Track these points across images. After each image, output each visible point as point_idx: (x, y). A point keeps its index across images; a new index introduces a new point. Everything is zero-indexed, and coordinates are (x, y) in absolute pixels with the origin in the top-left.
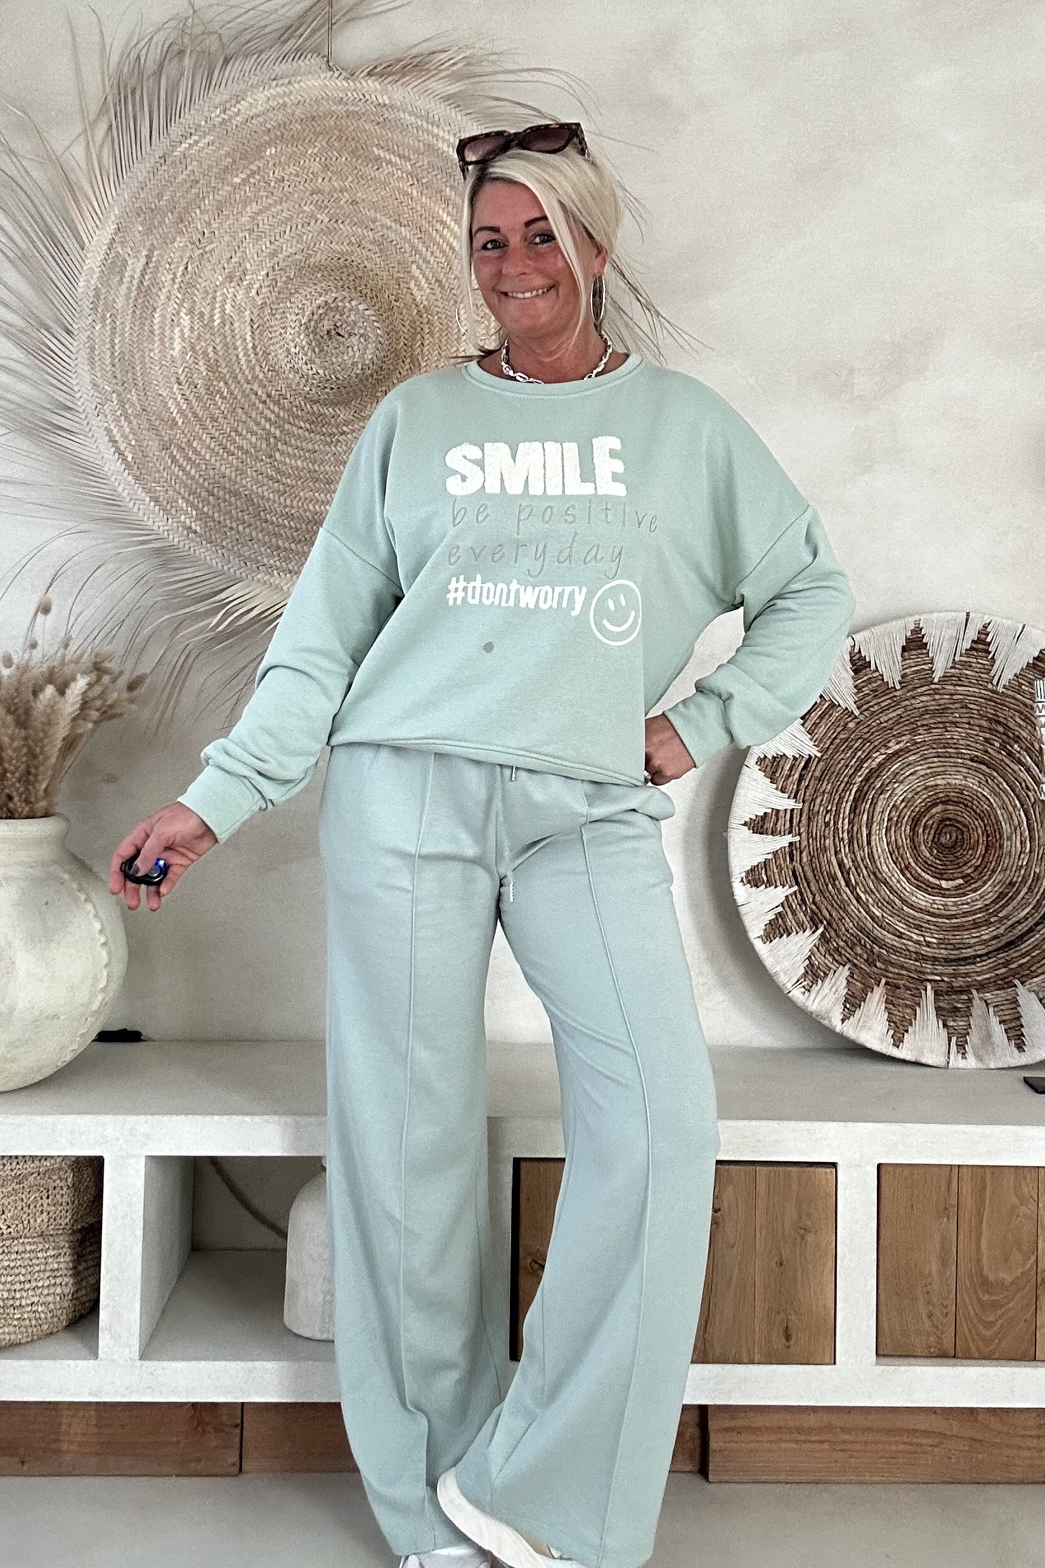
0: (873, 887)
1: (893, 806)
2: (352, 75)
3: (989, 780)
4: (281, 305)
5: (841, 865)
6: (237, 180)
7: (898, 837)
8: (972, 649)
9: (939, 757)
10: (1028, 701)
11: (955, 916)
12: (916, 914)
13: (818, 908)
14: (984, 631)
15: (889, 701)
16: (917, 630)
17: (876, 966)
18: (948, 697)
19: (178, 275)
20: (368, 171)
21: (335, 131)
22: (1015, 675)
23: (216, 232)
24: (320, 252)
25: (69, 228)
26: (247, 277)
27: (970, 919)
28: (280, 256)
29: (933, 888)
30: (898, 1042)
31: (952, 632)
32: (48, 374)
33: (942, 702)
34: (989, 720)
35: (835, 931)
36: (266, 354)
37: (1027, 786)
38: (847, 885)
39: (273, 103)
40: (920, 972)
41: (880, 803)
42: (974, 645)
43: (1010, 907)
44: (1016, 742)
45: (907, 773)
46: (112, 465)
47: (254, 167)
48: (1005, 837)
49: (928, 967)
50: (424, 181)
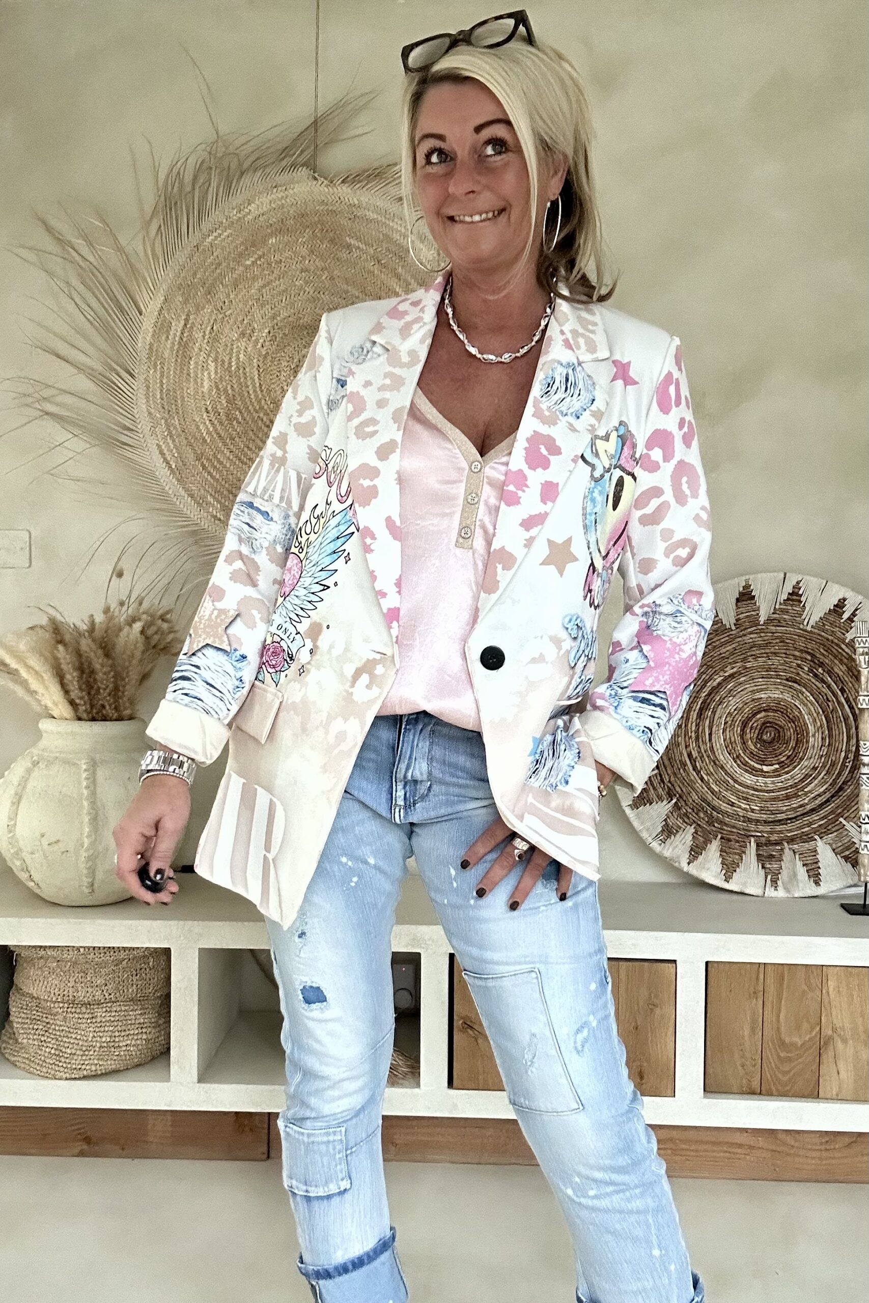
0: (712, 770)
1: (729, 713)
2: (332, 182)
3: (800, 695)
4: (278, 355)
5: (690, 755)
6: (248, 263)
7: (732, 735)
8: (788, 599)
9: (763, 678)
10: (830, 638)
11: (772, 791)
12: (744, 789)
13: (673, 785)
14: (797, 587)
15: (727, 638)
16: (747, 586)
17: (714, 826)
18: (770, 634)
19: (207, 333)
20: (344, 255)
21: (319, 226)
22: (820, 618)
23: (233, 301)
24: (306, 316)
25: (132, 299)
26: (255, 334)
27: (783, 793)
28: (278, 318)
29: (757, 771)
30: (727, 880)
31: (775, 586)
32: (118, 405)
33: (766, 638)
34: (801, 651)
35: (685, 801)
36: (269, 391)
37: (827, 699)
38: (694, 770)
39: (273, 205)
40: (746, 830)
41: (718, 712)
42: (790, 597)
43: (813, 785)
44: (820, 667)
45: (739, 690)
46: (162, 472)
47: (260, 253)
48: (811, 735)
49: (752, 827)
50: (383, 262)
